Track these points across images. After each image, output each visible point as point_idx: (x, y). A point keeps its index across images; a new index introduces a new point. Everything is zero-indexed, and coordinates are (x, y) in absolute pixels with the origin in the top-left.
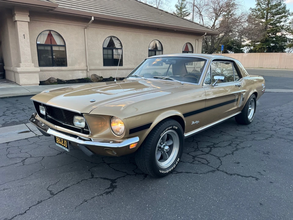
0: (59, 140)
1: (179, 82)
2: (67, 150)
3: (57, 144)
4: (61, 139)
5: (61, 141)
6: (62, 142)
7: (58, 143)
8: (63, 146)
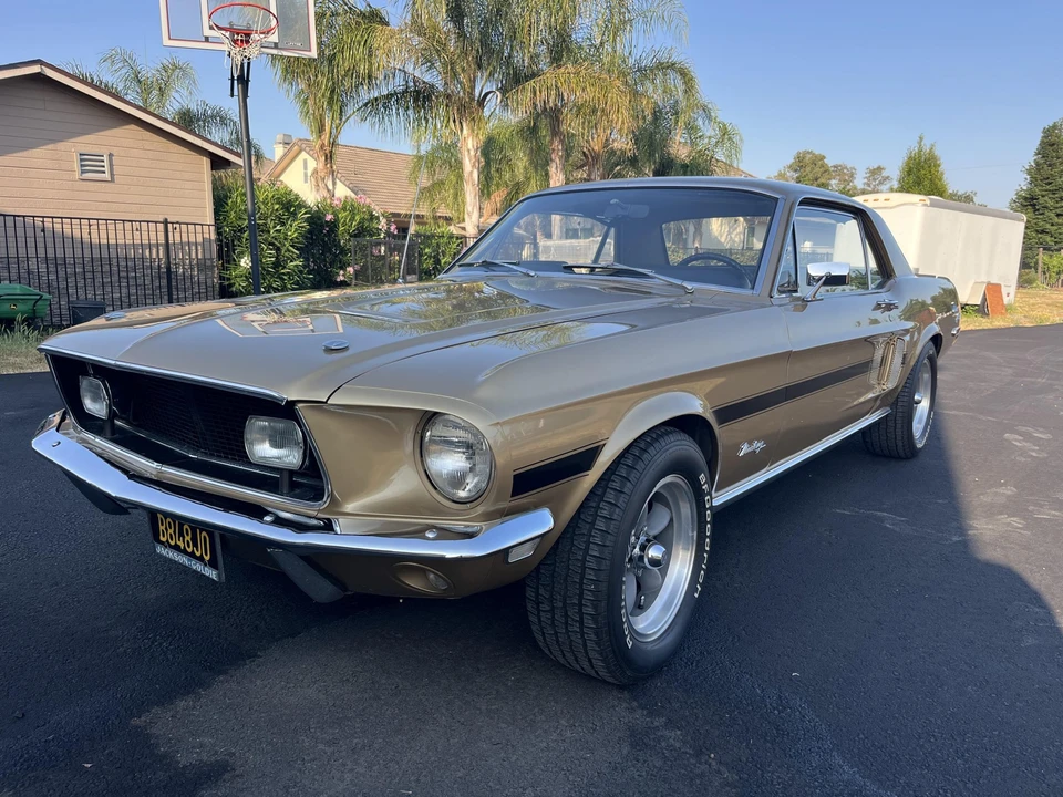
0: (170, 531)
1: (679, 282)
2: (212, 574)
3: (160, 550)
4: (181, 526)
5: (181, 534)
6: (188, 538)
7: (166, 545)
8: (192, 555)
